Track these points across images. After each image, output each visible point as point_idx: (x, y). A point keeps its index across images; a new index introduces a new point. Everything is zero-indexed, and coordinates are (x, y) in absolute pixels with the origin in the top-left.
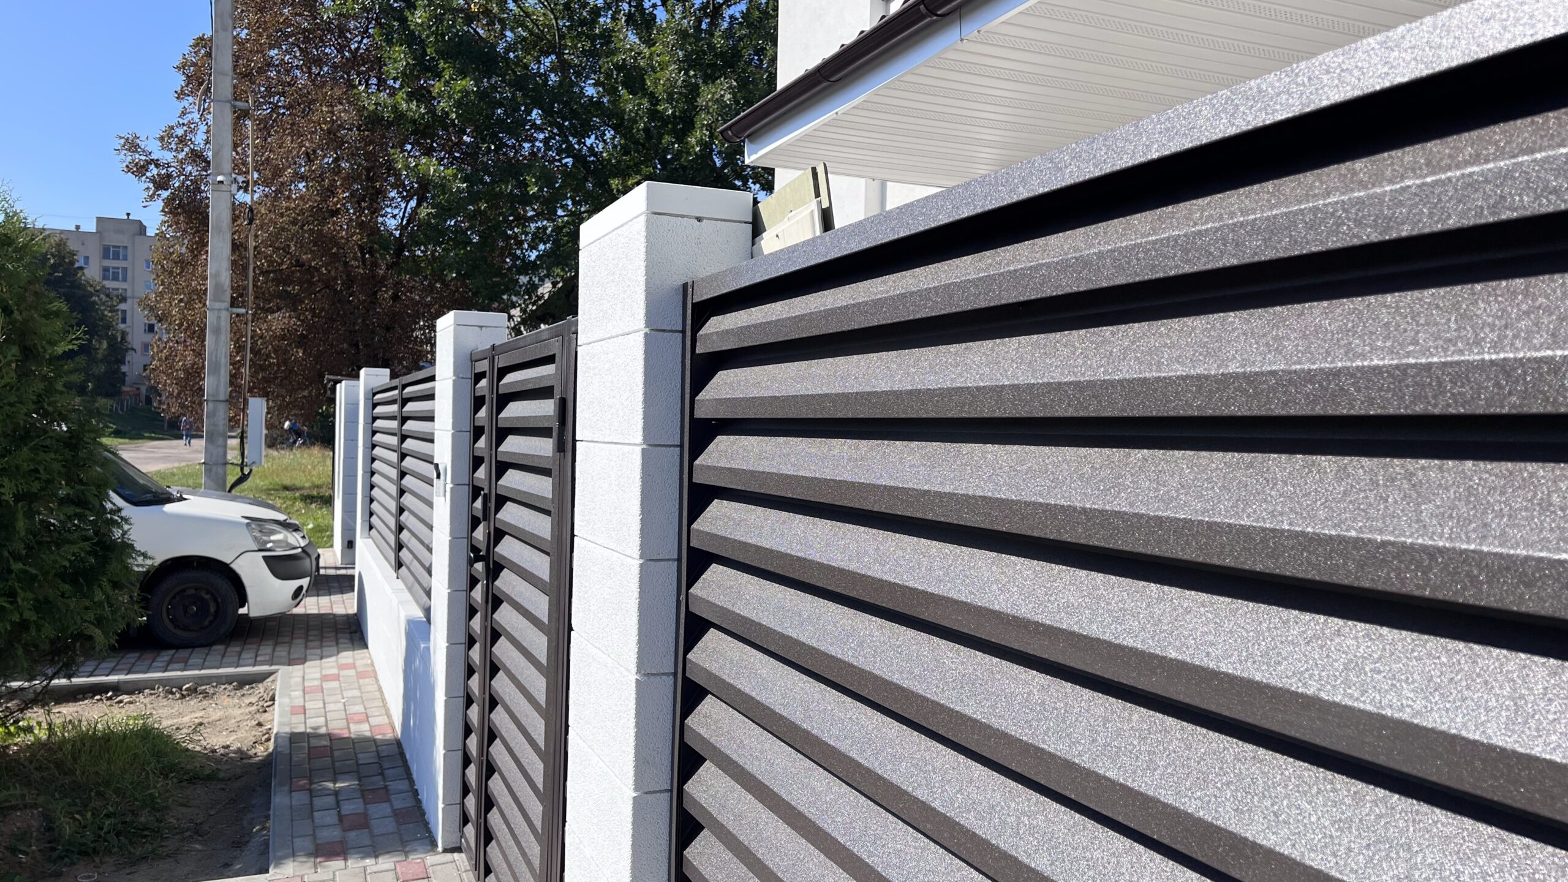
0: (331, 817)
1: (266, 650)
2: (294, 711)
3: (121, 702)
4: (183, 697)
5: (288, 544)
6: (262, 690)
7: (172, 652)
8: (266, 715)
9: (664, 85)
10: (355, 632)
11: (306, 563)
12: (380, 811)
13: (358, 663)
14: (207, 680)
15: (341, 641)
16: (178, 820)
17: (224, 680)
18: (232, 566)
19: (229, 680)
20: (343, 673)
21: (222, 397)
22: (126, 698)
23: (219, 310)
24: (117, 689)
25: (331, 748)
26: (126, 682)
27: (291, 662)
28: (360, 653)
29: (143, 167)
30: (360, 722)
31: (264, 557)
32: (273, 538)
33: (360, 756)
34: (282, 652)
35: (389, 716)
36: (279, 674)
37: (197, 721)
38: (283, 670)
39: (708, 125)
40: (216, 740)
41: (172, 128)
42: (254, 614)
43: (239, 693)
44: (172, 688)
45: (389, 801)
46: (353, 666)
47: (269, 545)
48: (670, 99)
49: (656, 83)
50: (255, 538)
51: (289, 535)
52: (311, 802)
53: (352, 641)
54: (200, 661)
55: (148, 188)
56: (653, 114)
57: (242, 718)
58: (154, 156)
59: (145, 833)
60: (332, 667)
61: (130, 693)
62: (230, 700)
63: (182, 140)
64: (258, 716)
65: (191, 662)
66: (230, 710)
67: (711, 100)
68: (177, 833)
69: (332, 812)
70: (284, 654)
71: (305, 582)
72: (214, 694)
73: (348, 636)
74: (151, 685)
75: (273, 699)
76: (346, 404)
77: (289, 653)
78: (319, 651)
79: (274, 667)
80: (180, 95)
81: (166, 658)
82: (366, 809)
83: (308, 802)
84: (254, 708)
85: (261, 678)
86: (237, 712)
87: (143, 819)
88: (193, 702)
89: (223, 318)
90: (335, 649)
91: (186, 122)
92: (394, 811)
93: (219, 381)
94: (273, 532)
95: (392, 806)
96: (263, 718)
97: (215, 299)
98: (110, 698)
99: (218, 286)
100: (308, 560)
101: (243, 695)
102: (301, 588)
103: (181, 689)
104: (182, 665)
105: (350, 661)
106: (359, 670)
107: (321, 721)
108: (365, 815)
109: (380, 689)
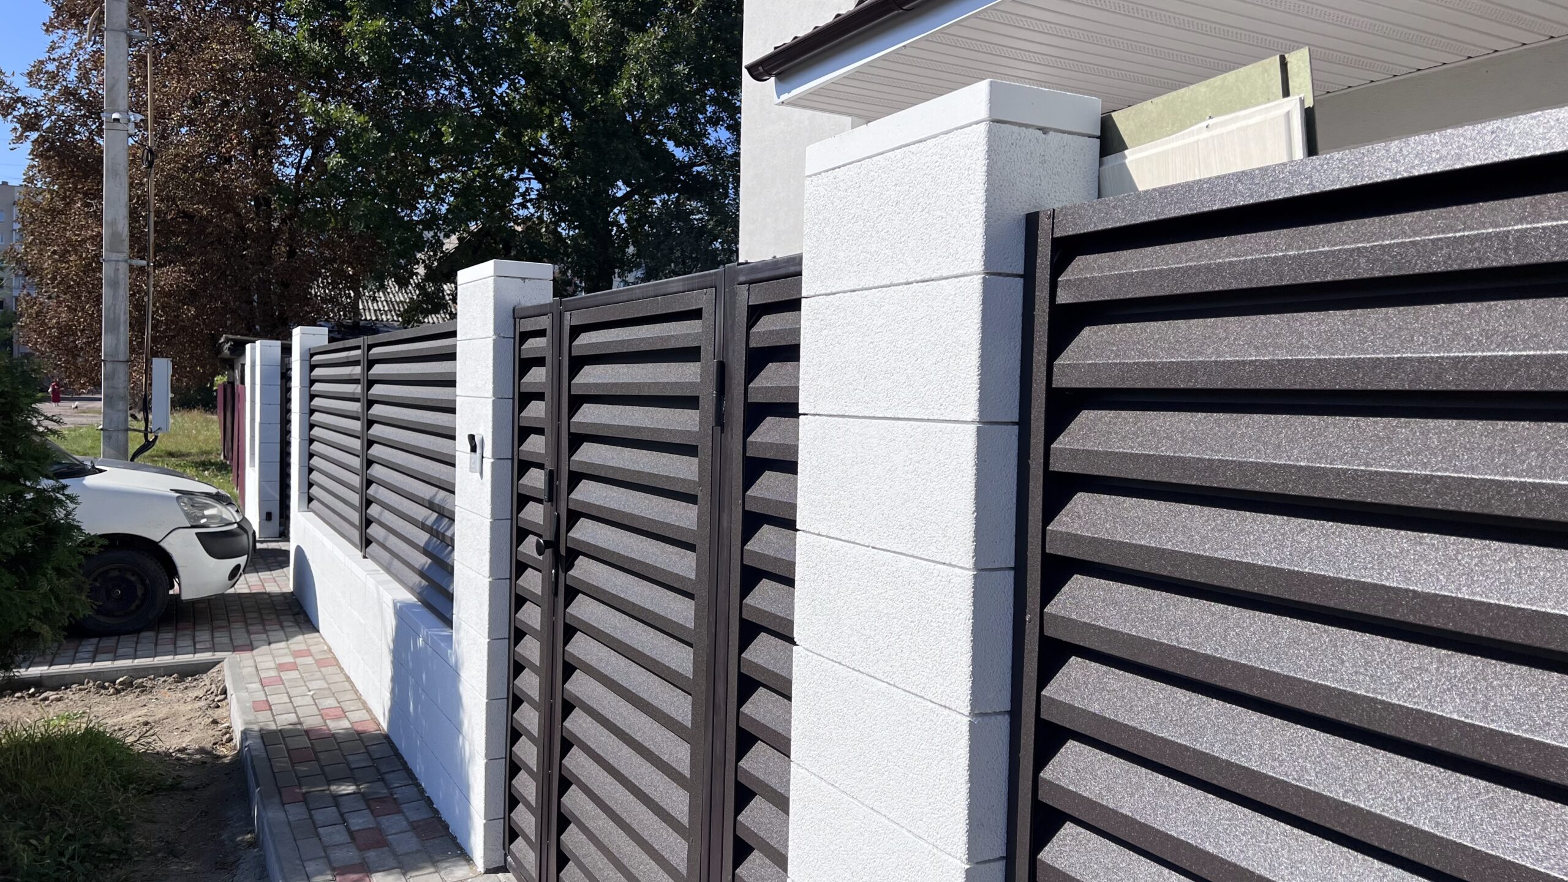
0: (340, 836)
1: (203, 636)
2: (257, 707)
3: (46, 699)
4: (117, 692)
5: (222, 519)
6: (207, 682)
7: (95, 640)
8: (219, 711)
9: (590, 32)
10: (298, 614)
11: (244, 540)
12: (393, 824)
13: (313, 649)
14: (143, 672)
15: (285, 624)
16: (146, 838)
17: (162, 672)
18: (161, 544)
19: (167, 671)
20: (299, 661)
21: (122, 357)
22: (52, 695)
23: (118, 261)
24: (40, 684)
25: (313, 749)
26: (50, 677)
27: (235, 649)
28: (311, 637)
29: (9, 106)
30: (337, 718)
31: (197, 534)
32: (207, 512)
33: (350, 758)
34: (221, 637)
35: (369, 711)
36: (225, 664)
37: (142, 720)
38: (229, 658)
39: (637, 75)
40: (170, 742)
41: (42, 62)
42: (186, 596)
43: (181, 686)
44: (104, 682)
45: (400, 812)
46: (309, 653)
47: (203, 521)
48: (596, 48)
49: (581, 29)
50: (187, 514)
51: (224, 509)
52: (311, 816)
53: (297, 624)
54: (131, 651)
55: (15, 129)
56: (575, 61)
57: (193, 714)
58: (20, 94)
59: (113, 856)
60: (285, 655)
61: (56, 688)
62: (171, 693)
63: (53, 77)
64: (210, 712)
65: (120, 651)
66: (176, 706)
67: (642, 49)
68: (150, 855)
69: (338, 827)
70: (226, 640)
71: (242, 560)
72: (153, 688)
73: (291, 618)
74: (78, 679)
75: (224, 692)
76: (262, 365)
77: (231, 639)
78: (264, 636)
79: (219, 655)
80: (49, 28)
81: (91, 648)
82: (378, 823)
83: (306, 816)
84: (202, 703)
85: (205, 667)
86: (184, 708)
87: (106, 840)
88: (129, 698)
89: (121, 271)
90: (281, 633)
91: (56, 56)
92: (411, 823)
93: (118, 339)
94: (207, 506)
95: (407, 819)
96: (217, 714)
97: (113, 249)
98: (32, 695)
99: (115, 235)
100: (245, 536)
101: (186, 688)
102: (238, 567)
103: (114, 683)
104: (111, 655)
105: (303, 647)
106: (318, 657)
107: (292, 718)
108: (379, 830)
109: (348, 678)
